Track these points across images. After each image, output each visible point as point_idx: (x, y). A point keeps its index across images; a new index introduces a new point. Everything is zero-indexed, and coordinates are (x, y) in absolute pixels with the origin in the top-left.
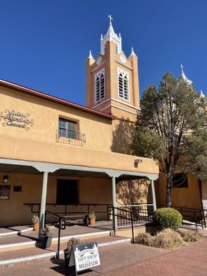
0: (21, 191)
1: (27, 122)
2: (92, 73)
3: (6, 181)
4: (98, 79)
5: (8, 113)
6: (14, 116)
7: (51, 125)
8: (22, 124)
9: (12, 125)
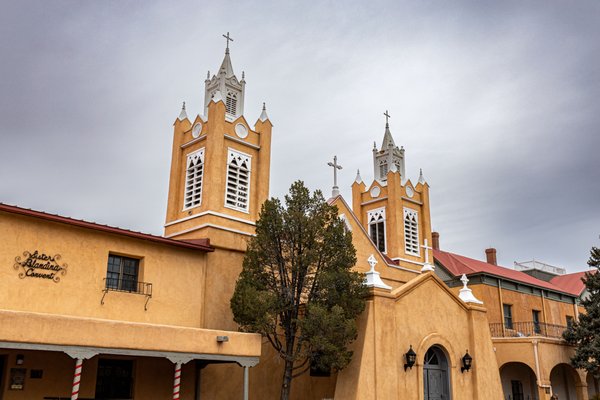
0: (40, 377)
1: (57, 269)
2: (183, 149)
3: (20, 362)
4: (192, 165)
5: (28, 257)
6: (38, 261)
7: (95, 269)
8: (48, 272)
9: (33, 275)
